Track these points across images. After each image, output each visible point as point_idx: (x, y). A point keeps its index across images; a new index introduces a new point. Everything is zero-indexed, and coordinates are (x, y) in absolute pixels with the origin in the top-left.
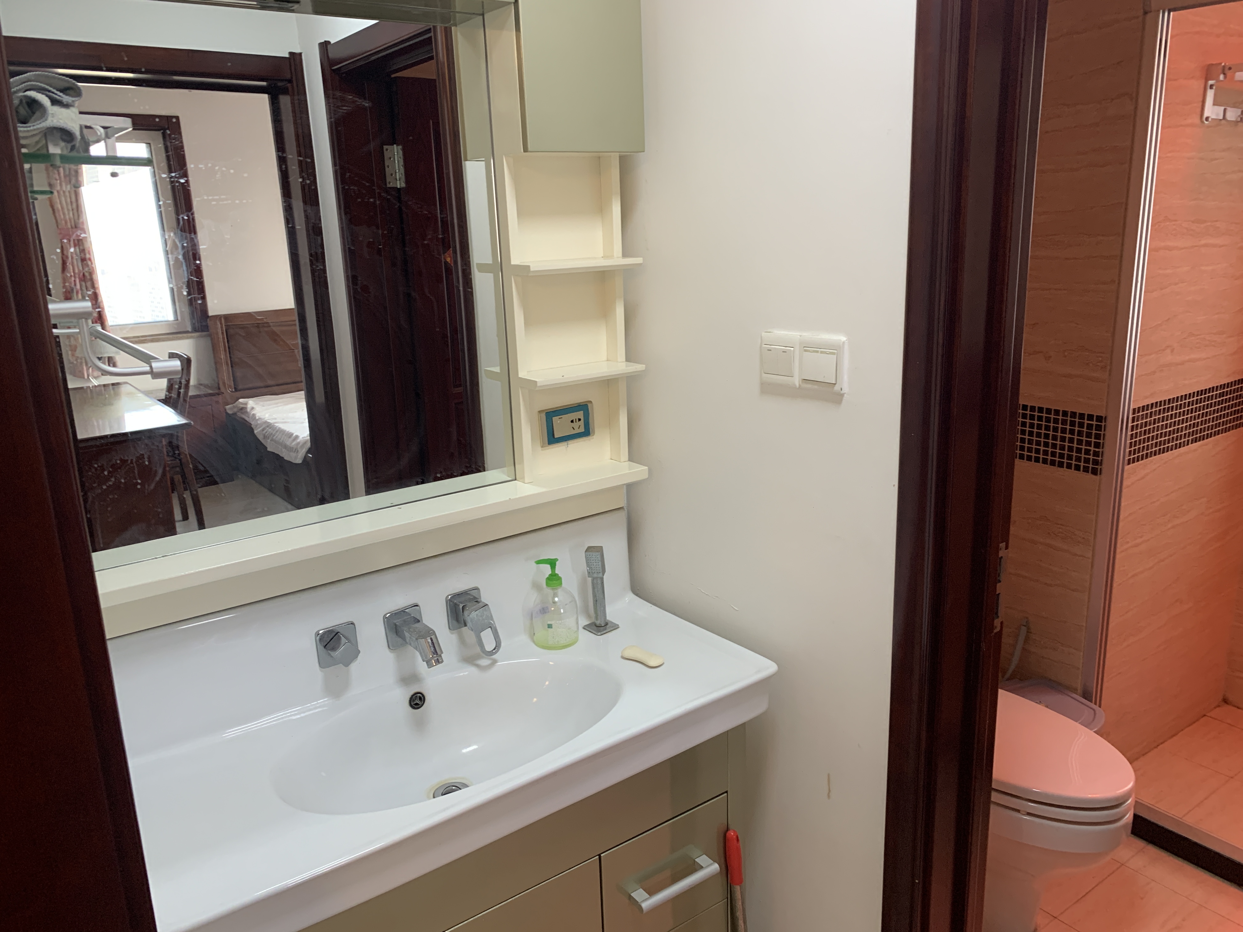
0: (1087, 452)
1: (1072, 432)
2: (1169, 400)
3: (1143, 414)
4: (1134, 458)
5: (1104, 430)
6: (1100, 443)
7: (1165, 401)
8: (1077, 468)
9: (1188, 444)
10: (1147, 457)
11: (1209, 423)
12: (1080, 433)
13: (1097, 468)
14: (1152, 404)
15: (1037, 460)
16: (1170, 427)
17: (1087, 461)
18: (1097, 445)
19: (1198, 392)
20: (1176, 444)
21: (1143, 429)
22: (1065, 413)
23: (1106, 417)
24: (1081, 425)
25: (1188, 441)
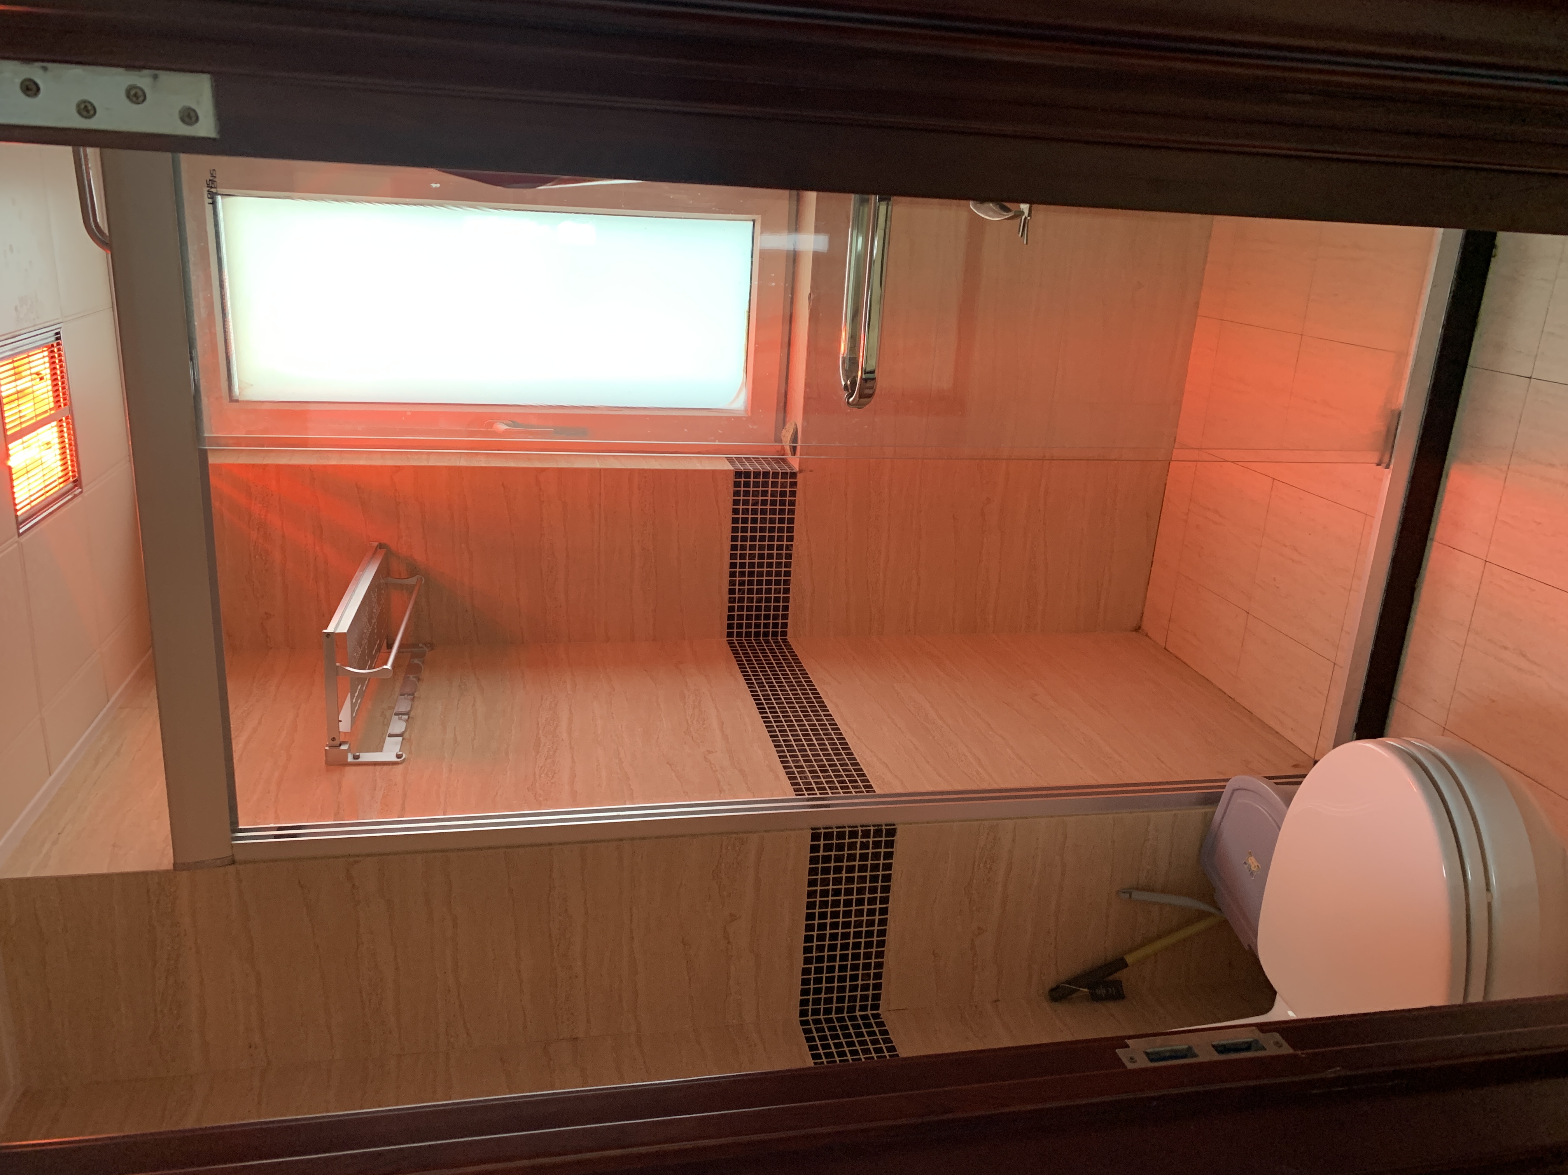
0: (864, 846)
1: (838, 870)
2: (776, 746)
3: (800, 777)
4: (862, 781)
5: (832, 828)
6: (849, 831)
7: (778, 752)
8: (889, 856)
9: (830, 715)
10: (858, 764)
11: (798, 694)
12: (839, 859)
13: (886, 830)
14: (785, 767)
15: (884, 911)
16: (811, 740)
17: (877, 845)
18: (853, 834)
19: (760, 713)
20: (832, 729)
21: (821, 774)
22: (812, 883)
23: (812, 829)
24: (827, 859)
25: (825, 715)
